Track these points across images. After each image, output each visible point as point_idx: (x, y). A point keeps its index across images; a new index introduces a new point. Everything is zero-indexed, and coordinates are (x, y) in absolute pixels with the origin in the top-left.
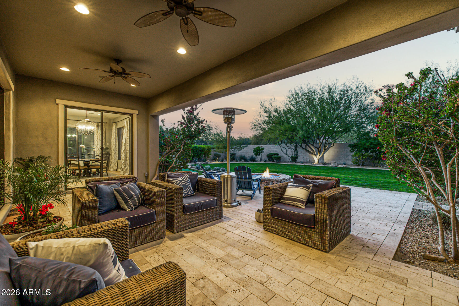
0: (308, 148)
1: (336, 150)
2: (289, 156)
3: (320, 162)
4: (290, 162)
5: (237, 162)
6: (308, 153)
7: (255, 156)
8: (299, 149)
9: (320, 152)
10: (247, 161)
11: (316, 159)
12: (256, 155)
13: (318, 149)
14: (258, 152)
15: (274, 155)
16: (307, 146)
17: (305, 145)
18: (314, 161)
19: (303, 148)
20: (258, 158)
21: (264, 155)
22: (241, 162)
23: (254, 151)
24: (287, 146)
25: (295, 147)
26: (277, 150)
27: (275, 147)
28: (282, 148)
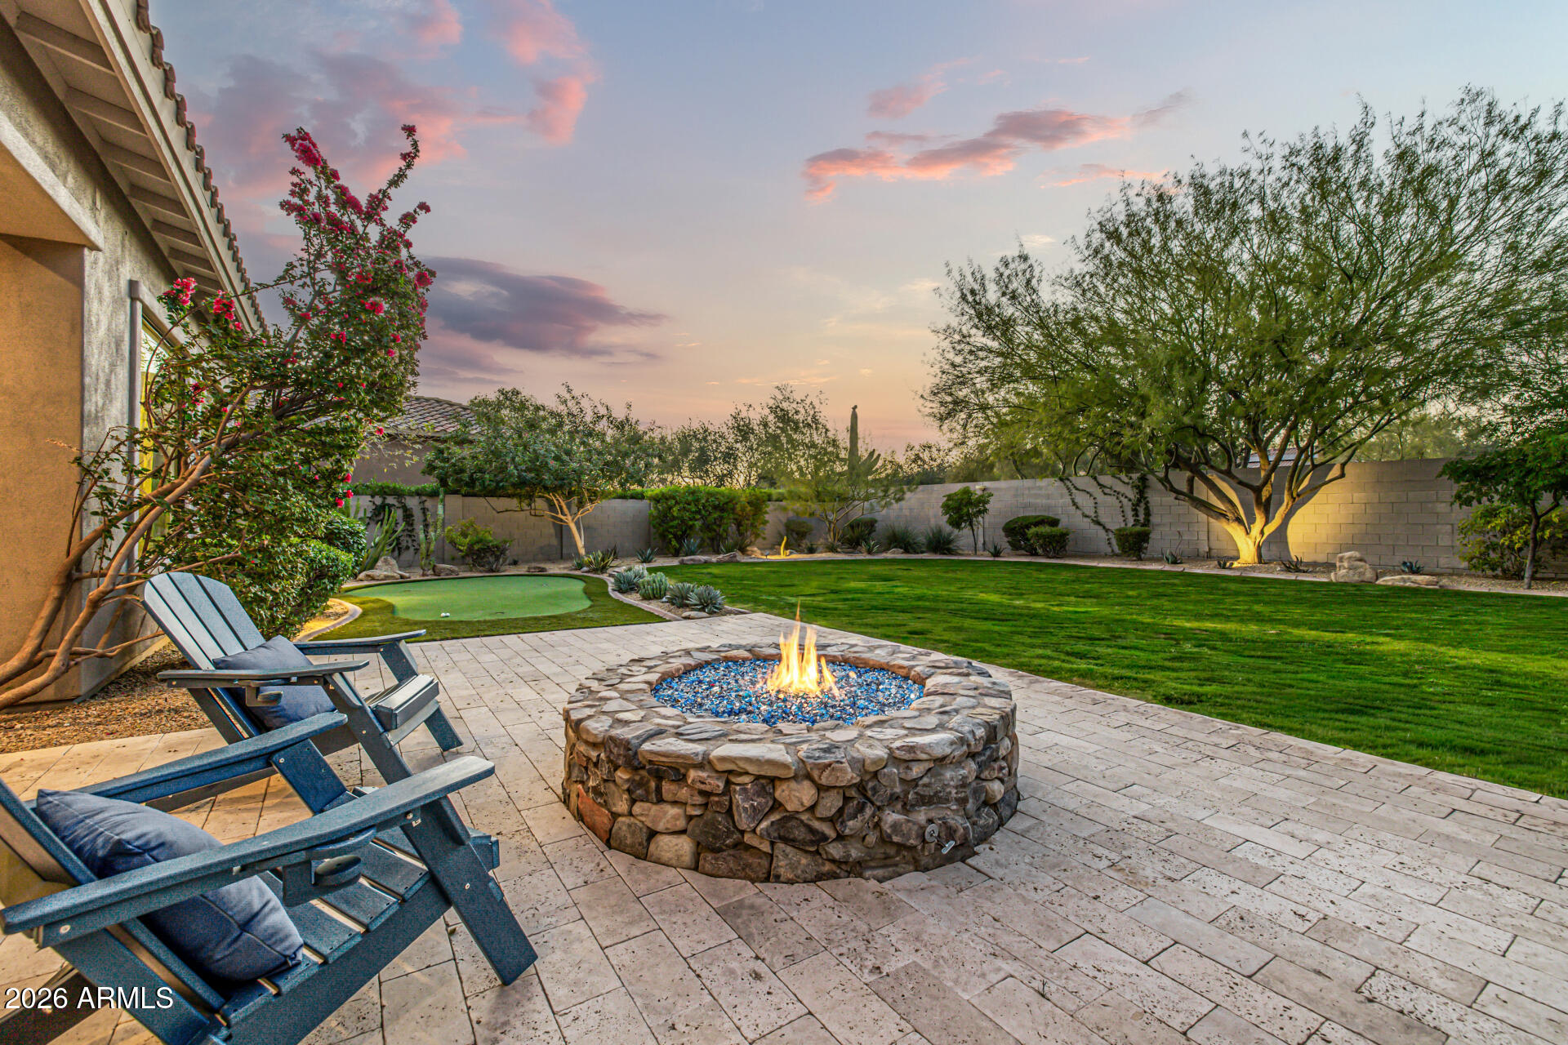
0: (1202, 491)
1: (1359, 496)
2: (1107, 530)
3: (1265, 557)
4: (1114, 556)
5: (868, 557)
6: (1203, 517)
7: (948, 528)
8: (1158, 498)
9: (1267, 509)
10: (916, 552)
11: (1245, 544)
12: (956, 524)
13: (1257, 491)
14: (963, 510)
15: (1036, 524)
16: (1197, 482)
17: (1188, 474)
18: (1233, 553)
19: (1173, 490)
20: (963, 537)
21: (990, 525)
22: (889, 555)
23: (947, 508)
24: (1099, 484)
25: (1137, 487)
26: (1052, 502)
27: (1040, 488)
28: (1074, 491)
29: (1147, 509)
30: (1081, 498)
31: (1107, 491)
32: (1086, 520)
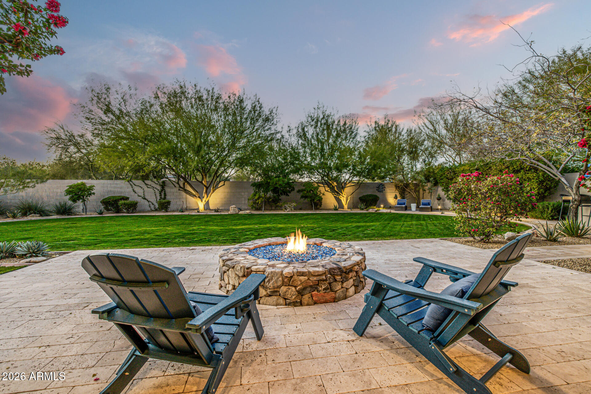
0: (188, 187)
4: (156, 210)
5: (16, 220)
6: (187, 196)
7: (70, 202)
8: (169, 190)
10: (48, 216)
11: (201, 205)
12: (75, 201)
13: (207, 188)
14: (79, 193)
15: (121, 199)
16: (186, 184)
18: (197, 208)
19: (180, 187)
20: (79, 207)
23: (68, 193)
24: (146, 184)
25: (162, 186)
26: (123, 190)
27: (117, 184)
28: (134, 186)
29: (165, 193)
30: (136, 189)
31: (148, 186)
32: (139, 197)
